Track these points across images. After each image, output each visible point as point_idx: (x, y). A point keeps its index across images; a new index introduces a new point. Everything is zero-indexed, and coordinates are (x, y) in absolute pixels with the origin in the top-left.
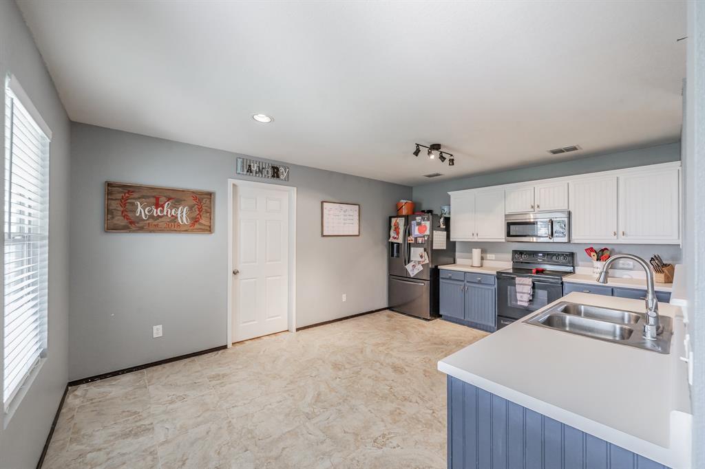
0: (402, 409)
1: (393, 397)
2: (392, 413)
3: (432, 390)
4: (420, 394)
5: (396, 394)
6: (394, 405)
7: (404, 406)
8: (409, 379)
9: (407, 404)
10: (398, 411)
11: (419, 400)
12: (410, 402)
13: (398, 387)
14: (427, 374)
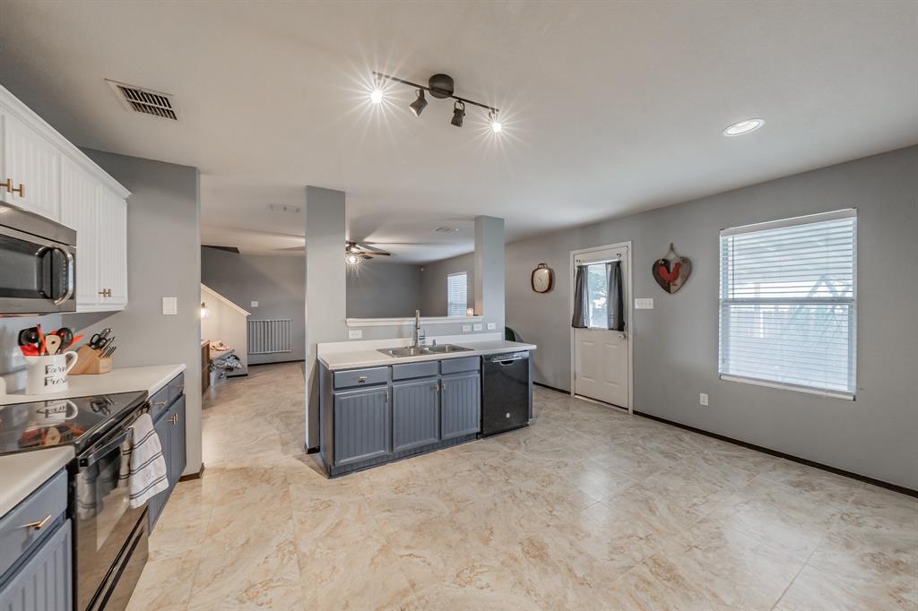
0: (539, 486)
1: (548, 499)
2: (552, 483)
3: (495, 505)
4: (513, 500)
5: (545, 503)
6: (548, 490)
7: (537, 489)
8: (521, 525)
9: (532, 491)
10: (545, 484)
11: (518, 493)
12: (528, 493)
13: (541, 514)
14: (487, 533)
